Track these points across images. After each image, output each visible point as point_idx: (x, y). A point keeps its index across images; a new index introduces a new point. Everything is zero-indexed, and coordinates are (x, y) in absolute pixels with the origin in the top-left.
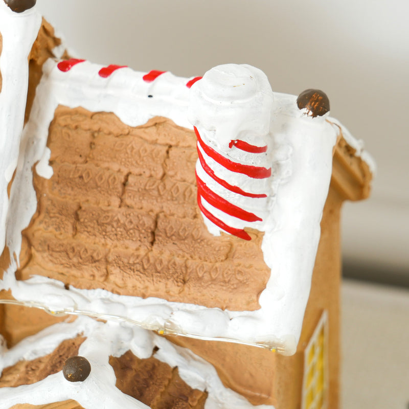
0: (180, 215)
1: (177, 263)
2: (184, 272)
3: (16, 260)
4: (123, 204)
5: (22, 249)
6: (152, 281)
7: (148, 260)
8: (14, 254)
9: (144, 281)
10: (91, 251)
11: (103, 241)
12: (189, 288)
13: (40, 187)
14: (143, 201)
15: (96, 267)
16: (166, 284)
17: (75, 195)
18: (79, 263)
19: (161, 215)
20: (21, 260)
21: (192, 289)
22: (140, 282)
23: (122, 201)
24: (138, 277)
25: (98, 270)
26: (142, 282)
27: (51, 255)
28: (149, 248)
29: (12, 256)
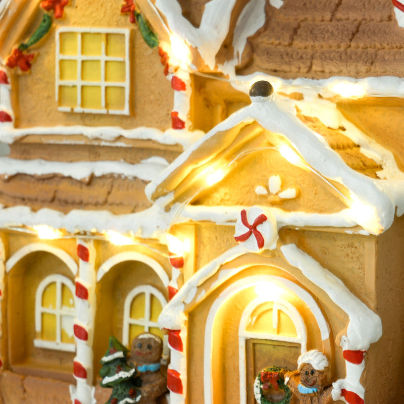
0: (378, 19)
1: (369, 53)
2: (374, 57)
3: (238, 57)
4: (334, 18)
5: (245, 49)
6: (345, 66)
7: (346, 53)
8: (238, 53)
9: (339, 66)
10: (301, 53)
11: (312, 43)
12: (375, 67)
13: (270, 14)
14: (350, 13)
15: (303, 62)
16: (357, 66)
17: (297, 16)
18: (290, 61)
19: (363, 22)
20: (242, 59)
21: (378, 67)
22: (336, 67)
23: (333, 15)
24: (334, 64)
25: (304, 64)
26: (338, 67)
27: (269, 58)
28: (348, 43)
29: (235, 53)
